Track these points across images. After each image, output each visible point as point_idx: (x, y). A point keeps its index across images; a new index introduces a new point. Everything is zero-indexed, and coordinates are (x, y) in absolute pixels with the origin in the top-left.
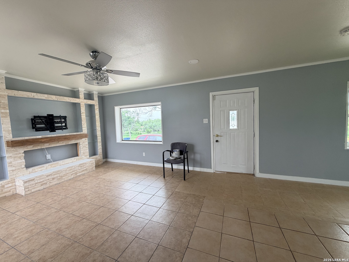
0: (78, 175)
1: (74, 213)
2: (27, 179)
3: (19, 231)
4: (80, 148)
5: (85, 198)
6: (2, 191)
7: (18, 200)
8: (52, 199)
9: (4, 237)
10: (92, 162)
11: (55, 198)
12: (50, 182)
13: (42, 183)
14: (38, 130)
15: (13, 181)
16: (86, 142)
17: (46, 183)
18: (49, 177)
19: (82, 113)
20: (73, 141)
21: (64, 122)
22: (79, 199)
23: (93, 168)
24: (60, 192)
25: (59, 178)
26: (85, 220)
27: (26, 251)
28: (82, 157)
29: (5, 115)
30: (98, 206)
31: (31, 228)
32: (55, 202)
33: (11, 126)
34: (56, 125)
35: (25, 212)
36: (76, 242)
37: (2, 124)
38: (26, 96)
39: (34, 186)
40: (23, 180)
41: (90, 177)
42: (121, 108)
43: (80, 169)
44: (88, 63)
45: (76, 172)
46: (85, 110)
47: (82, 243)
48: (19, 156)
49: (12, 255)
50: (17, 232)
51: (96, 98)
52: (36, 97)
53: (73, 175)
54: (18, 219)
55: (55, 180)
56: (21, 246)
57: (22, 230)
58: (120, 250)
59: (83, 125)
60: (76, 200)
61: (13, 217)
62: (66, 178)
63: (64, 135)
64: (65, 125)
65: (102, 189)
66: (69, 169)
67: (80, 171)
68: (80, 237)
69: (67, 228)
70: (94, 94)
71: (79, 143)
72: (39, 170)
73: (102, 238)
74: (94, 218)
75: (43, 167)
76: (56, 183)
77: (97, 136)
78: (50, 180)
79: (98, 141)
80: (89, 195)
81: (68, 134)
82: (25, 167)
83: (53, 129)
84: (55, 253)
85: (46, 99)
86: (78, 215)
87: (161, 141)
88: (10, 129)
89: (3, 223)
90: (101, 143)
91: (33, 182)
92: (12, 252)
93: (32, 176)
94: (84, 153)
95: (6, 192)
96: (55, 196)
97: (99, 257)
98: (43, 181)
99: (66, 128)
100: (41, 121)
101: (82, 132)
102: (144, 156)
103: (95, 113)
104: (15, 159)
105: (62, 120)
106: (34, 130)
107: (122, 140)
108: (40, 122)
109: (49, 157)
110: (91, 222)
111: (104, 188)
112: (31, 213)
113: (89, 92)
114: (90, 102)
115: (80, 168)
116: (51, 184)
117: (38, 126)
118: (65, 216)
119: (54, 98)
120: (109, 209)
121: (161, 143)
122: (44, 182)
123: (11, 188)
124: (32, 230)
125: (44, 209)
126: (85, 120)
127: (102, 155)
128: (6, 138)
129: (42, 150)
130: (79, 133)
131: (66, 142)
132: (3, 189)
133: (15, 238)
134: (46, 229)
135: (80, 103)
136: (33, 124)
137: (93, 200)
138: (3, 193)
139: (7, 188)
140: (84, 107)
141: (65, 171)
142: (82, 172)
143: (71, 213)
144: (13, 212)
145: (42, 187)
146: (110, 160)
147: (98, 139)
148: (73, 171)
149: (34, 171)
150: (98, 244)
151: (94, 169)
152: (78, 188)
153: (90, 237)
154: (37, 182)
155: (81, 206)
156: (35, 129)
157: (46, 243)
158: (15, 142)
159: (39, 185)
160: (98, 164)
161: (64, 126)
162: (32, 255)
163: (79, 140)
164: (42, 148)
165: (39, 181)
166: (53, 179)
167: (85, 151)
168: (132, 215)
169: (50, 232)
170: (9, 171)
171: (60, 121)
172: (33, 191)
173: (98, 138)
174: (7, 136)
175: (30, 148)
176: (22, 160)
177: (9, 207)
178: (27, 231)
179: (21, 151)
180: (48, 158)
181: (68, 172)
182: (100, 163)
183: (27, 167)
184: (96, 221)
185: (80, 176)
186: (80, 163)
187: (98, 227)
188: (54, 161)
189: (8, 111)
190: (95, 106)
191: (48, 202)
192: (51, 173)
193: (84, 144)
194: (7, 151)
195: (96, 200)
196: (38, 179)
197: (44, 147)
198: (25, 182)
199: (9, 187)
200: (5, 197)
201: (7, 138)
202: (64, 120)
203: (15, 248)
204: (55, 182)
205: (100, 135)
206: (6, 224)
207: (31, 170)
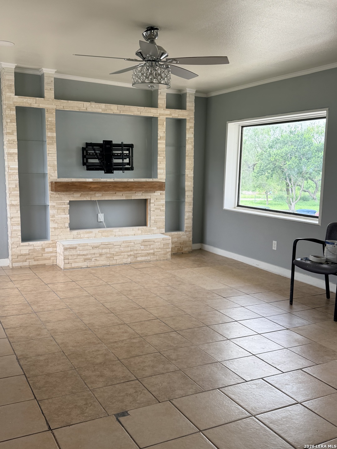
0: (139, 259)
1: (105, 304)
2: (68, 245)
3: (45, 302)
4: (150, 211)
5: (129, 292)
6: (42, 256)
7: (56, 272)
8: (90, 281)
9: (31, 302)
10: (165, 241)
11: (94, 281)
12: (96, 258)
13: (86, 257)
14: (91, 168)
15: (54, 244)
16: (162, 199)
17: (90, 259)
18: (96, 251)
19: (159, 138)
20: (139, 194)
21: (127, 156)
22: (121, 291)
23: (165, 254)
24: (103, 277)
25: (108, 255)
26: (112, 314)
27: (44, 320)
28: (153, 228)
29: (52, 142)
30: (138, 306)
31: (56, 303)
32: (91, 286)
33: (56, 159)
34: (115, 161)
35: (57, 286)
36: (91, 330)
37: (47, 155)
38: (76, 109)
39: (74, 258)
40: (64, 244)
41: (155, 268)
42: (242, 127)
43: (142, 250)
44: (138, 53)
45: (135, 252)
46: (165, 132)
47: (95, 333)
48: (64, 208)
49: (32, 318)
50: (43, 302)
51: (190, 104)
52: (89, 110)
53: (131, 257)
54: (48, 290)
55: (103, 257)
56: (41, 314)
57: (48, 302)
58: (130, 355)
59: (158, 163)
60: (117, 291)
61: (44, 288)
62: (119, 260)
63: (125, 180)
64: (128, 162)
65: (160, 288)
66: (126, 244)
67: (144, 253)
68: (97, 327)
69: (89, 315)
70: (188, 95)
71: (149, 200)
72: (86, 236)
73: (119, 337)
74: (124, 316)
75: (91, 232)
76: (104, 263)
77: (184, 189)
78: (96, 255)
79: (186, 200)
80: (136, 290)
81: (132, 180)
82: (68, 227)
83: (109, 168)
84: (67, 330)
85: (102, 112)
86: (108, 307)
87: (317, 217)
88: (56, 163)
89: (34, 290)
90: (192, 207)
91: (73, 252)
92: (33, 315)
93: (74, 243)
94: (156, 222)
95: (46, 259)
96: (95, 279)
97: (104, 350)
98: (87, 255)
99: (132, 169)
100: (94, 152)
101: (157, 177)
102: (273, 249)
103: (186, 137)
104: (59, 211)
105: (125, 152)
106: (85, 167)
107: (238, 206)
108: (93, 155)
109: (101, 217)
110: (118, 318)
111: (164, 288)
112: (63, 289)
113: (180, 90)
114: (177, 114)
115: (143, 247)
116: (97, 263)
117: (91, 161)
118: (94, 303)
119: (114, 109)
120: (150, 313)
121: (316, 222)
122: (88, 257)
123: (52, 254)
124: (56, 305)
125: (76, 289)
126: (163, 153)
127: (191, 233)
128: (51, 178)
129: (93, 202)
130: (151, 180)
131: (128, 195)
132: (43, 252)
133: (40, 306)
134: (69, 309)
135: (157, 118)
136: (84, 157)
137: (137, 298)
138: (43, 258)
139: (48, 253)
140: (165, 126)
141: (119, 246)
142: (146, 256)
143: (101, 302)
144: (46, 283)
145: (84, 264)
146: (209, 248)
147: (186, 196)
148: (131, 251)
149: (79, 236)
150: (111, 340)
151: (169, 256)
152: (129, 277)
153: (107, 332)
154: (80, 253)
155: (118, 299)
156: (87, 166)
157: (63, 320)
158: (59, 184)
159: (82, 260)
160: (182, 250)
161: (128, 164)
162: (48, 324)
163: (150, 194)
164: (92, 199)
165: (82, 253)
166: (101, 255)
167: (158, 217)
168: (176, 331)
169: (71, 312)
170: (51, 228)
171: (121, 154)
172: (74, 265)
173: (187, 194)
174: (51, 174)
175: (77, 197)
176: (66, 214)
177: (44, 277)
178: (52, 304)
179: (66, 198)
180: (100, 219)
181: (122, 249)
182: (186, 250)
183: (73, 227)
184: (124, 319)
185: (141, 262)
186: (144, 239)
187: (121, 326)
188: (108, 227)
189: (55, 135)
190: (186, 121)
191: (84, 283)
192: (98, 244)
193: (158, 203)
194: (51, 197)
195: (141, 298)
196: (81, 248)
197: (96, 199)
198: (66, 249)
199: (50, 252)
200: (44, 266)
201: (51, 176)
202: (127, 152)
203: (37, 313)
204: (102, 261)
205: (192, 189)
206: (37, 291)
207: (76, 234)
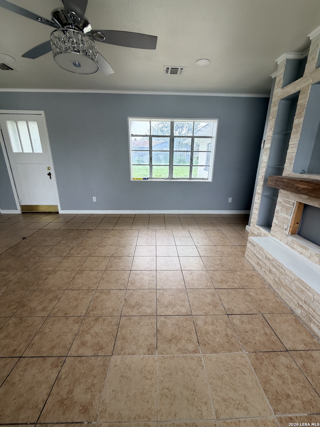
17: (261, 267)
18: (267, 263)
25: (277, 279)
29: (296, 130)
39: (252, 255)
55: (271, 277)
75: (306, 249)
82: (287, 229)
91: (252, 248)
104: (283, 209)
122: (260, 262)
141: (291, 280)
159: (256, 261)
170: (273, 223)
172: (250, 260)
174: (287, 168)
175: (303, 198)
176: (287, 215)
179: (292, 198)
181: (293, 287)
189: (302, 120)
196: (257, 249)
201: (286, 171)
204: (270, 280)
207: (291, 240)
